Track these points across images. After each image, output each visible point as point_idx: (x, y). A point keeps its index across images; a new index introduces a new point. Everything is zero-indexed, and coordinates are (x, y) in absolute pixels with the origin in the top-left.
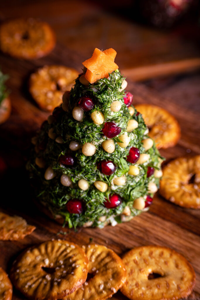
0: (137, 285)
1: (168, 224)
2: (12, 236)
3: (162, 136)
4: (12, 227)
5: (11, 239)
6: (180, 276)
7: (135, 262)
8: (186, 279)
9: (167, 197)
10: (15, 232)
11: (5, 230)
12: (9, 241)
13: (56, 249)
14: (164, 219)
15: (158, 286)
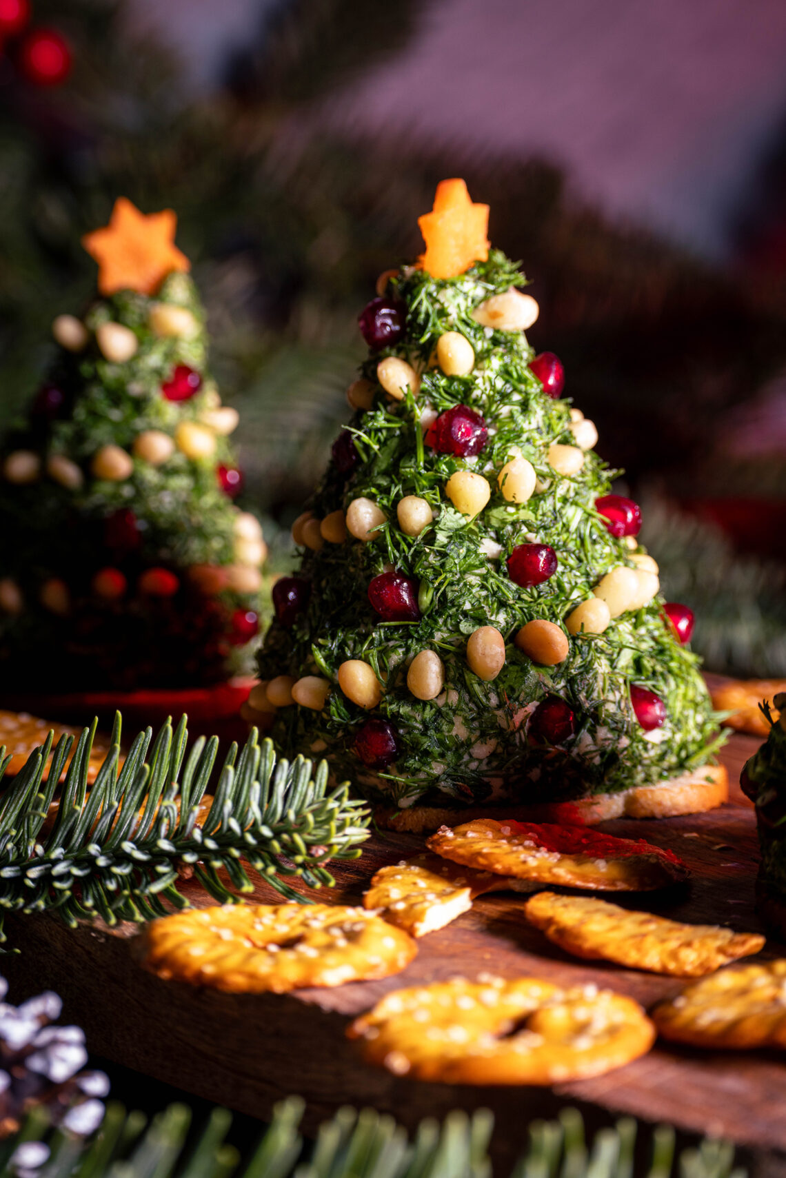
5: (672, 966)
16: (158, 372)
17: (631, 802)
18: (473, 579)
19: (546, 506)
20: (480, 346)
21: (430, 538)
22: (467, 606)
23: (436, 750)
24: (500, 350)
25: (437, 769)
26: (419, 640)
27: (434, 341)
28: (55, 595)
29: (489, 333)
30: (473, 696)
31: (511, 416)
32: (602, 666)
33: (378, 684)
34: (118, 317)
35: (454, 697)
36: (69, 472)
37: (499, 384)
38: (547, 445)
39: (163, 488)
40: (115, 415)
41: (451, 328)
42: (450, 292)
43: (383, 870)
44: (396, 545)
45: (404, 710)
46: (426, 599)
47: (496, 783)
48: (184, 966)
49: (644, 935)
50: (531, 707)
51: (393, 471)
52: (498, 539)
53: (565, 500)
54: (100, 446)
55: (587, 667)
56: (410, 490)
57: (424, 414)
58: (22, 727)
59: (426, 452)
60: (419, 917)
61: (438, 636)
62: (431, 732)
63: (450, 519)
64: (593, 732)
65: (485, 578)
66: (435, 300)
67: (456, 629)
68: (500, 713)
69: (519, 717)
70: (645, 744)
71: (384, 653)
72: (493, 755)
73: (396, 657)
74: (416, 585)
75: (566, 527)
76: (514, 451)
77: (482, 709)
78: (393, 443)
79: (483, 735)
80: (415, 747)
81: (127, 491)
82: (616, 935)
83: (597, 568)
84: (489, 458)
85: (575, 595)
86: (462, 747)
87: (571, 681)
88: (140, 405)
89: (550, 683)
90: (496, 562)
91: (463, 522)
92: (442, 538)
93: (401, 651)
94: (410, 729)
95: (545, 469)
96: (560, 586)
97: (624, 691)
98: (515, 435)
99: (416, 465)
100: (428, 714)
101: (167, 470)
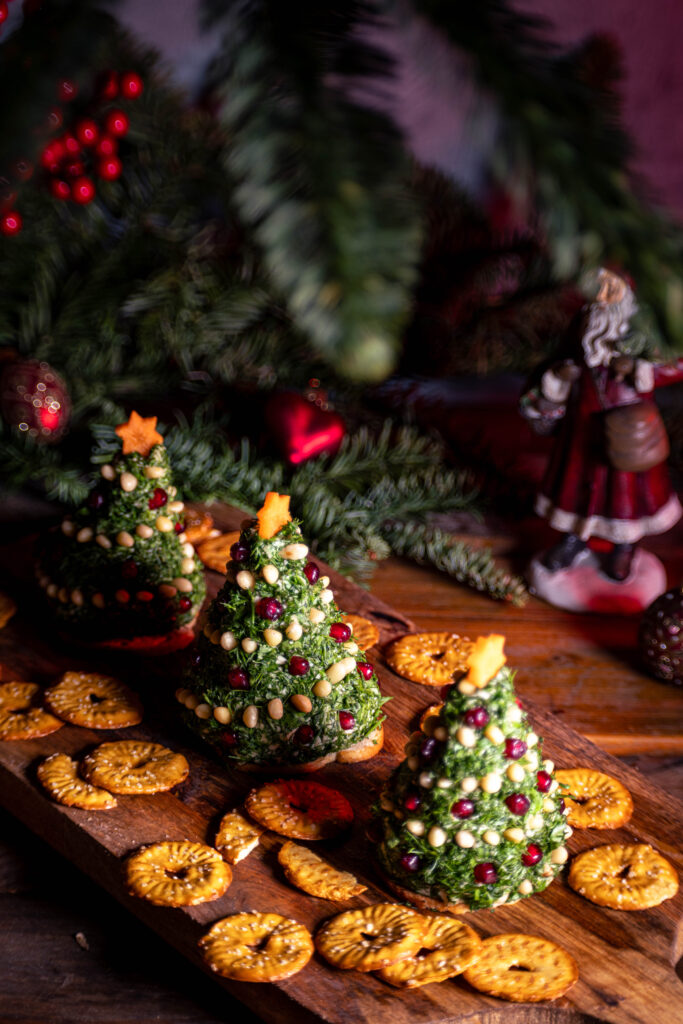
0: (489, 972)
1: (565, 920)
2: (331, 893)
3: (600, 811)
4: (335, 881)
5: (329, 897)
6: (555, 974)
7: (499, 948)
8: (560, 980)
9: (577, 887)
10: (337, 889)
11: (324, 884)
12: (327, 900)
13: (387, 913)
14: (561, 913)
15: (518, 979)
16: (146, 495)
17: (339, 756)
18: (273, 675)
19: (306, 639)
20: (282, 569)
21: (255, 657)
22: (270, 686)
23: (253, 746)
24: (290, 570)
25: (254, 754)
26: (249, 699)
27: (261, 568)
28: (98, 601)
29: (286, 563)
30: (270, 727)
31: (293, 601)
32: (327, 708)
33: (231, 716)
34: (129, 470)
35: (262, 726)
36: (105, 542)
37: (289, 586)
38: (308, 612)
39: (149, 548)
40: (128, 516)
41: (269, 562)
42: (269, 547)
43: (226, 818)
44: (241, 657)
45: (241, 729)
46: (252, 682)
47: (279, 759)
48: (139, 893)
49: (321, 881)
50: (294, 730)
51: (241, 621)
52: (285, 656)
53: (316, 635)
54: (120, 531)
55: (320, 712)
56: (247, 635)
57: (256, 599)
58: (82, 682)
59: (256, 614)
60: (235, 855)
61: (257, 699)
62: (252, 740)
63: (264, 649)
64: (322, 737)
65: (278, 674)
66: (262, 551)
67: (264, 697)
68: (281, 735)
69: (288, 736)
70: (345, 736)
71: (234, 702)
72: (278, 749)
73: (239, 705)
74: (248, 677)
75: (316, 645)
76: (294, 618)
77: (273, 733)
78: (242, 608)
79: (274, 742)
80: (245, 745)
81: (132, 550)
82: (310, 880)
83: (328, 662)
84: (283, 620)
85: (318, 677)
86: (264, 746)
87: (313, 718)
88: (139, 511)
89: (303, 719)
90: (282, 666)
91: (270, 650)
92: (260, 657)
93: (241, 703)
94: (243, 738)
95: (307, 624)
96: (312, 673)
97: (337, 717)
98: (294, 610)
99: (251, 622)
100: (251, 732)
101: (150, 540)
